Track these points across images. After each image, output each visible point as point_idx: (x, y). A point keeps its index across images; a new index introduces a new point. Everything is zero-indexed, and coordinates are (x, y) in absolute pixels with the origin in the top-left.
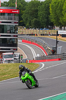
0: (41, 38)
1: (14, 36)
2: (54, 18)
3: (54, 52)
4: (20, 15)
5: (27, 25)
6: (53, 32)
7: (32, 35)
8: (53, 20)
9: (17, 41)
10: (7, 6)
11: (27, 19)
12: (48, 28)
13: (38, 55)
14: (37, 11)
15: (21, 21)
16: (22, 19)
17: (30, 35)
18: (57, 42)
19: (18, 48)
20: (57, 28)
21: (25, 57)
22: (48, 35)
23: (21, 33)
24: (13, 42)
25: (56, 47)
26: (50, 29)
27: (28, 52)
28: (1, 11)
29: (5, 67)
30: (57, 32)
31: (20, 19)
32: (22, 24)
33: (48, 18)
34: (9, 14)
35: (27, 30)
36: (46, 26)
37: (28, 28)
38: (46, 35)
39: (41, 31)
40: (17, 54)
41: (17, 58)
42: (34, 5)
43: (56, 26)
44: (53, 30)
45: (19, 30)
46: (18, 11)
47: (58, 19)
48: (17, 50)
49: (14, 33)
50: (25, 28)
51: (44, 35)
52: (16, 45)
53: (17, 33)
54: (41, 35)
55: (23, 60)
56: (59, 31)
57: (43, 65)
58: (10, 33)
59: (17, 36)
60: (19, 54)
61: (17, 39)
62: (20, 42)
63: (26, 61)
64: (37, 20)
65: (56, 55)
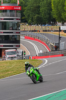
0: (44, 34)
1: (17, 33)
2: (57, 14)
3: (57, 48)
4: (22, 11)
5: (29, 22)
6: (55, 28)
7: (35, 31)
8: (55, 16)
9: (20, 38)
10: (9, 3)
11: (29, 16)
12: (50, 24)
13: (41, 52)
14: (39, 7)
15: (23, 18)
16: (24, 16)
17: (32, 31)
18: (60, 38)
19: (21, 44)
20: (59, 24)
21: (28, 53)
22: (50, 31)
23: (23, 30)
24: (15, 39)
25: (59, 43)
26: (52, 25)
27: (31, 49)
28: (3, 8)
29: (8, 64)
30: (60, 28)
31: (22, 15)
32: (24, 21)
33: (50, 14)
34: (11, 11)
35: (29, 26)
36: (48, 23)
37: (30, 24)
38: (48, 31)
39: (43, 27)
40: (20, 50)
41: (20, 54)
42: (36, 2)
43: (59, 22)
44: (56, 26)
45: (21, 27)
46: (20, 8)
47: (60, 15)
48: (19, 46)
49: (16, 30)
50: (27, 24)
51: (46, 31)
52: (18, 42)
53: (19, 30)
54: (44, 31)
55: (26, 57)
56: (61, 27)
57: (47, 61)
58: (13, 30)
59: (19, 33)
60: (21, 51)
61: (19, 36)
62: (22, 38)
63: (29, 57)
64: (39, 16)
65: (59, 50)
